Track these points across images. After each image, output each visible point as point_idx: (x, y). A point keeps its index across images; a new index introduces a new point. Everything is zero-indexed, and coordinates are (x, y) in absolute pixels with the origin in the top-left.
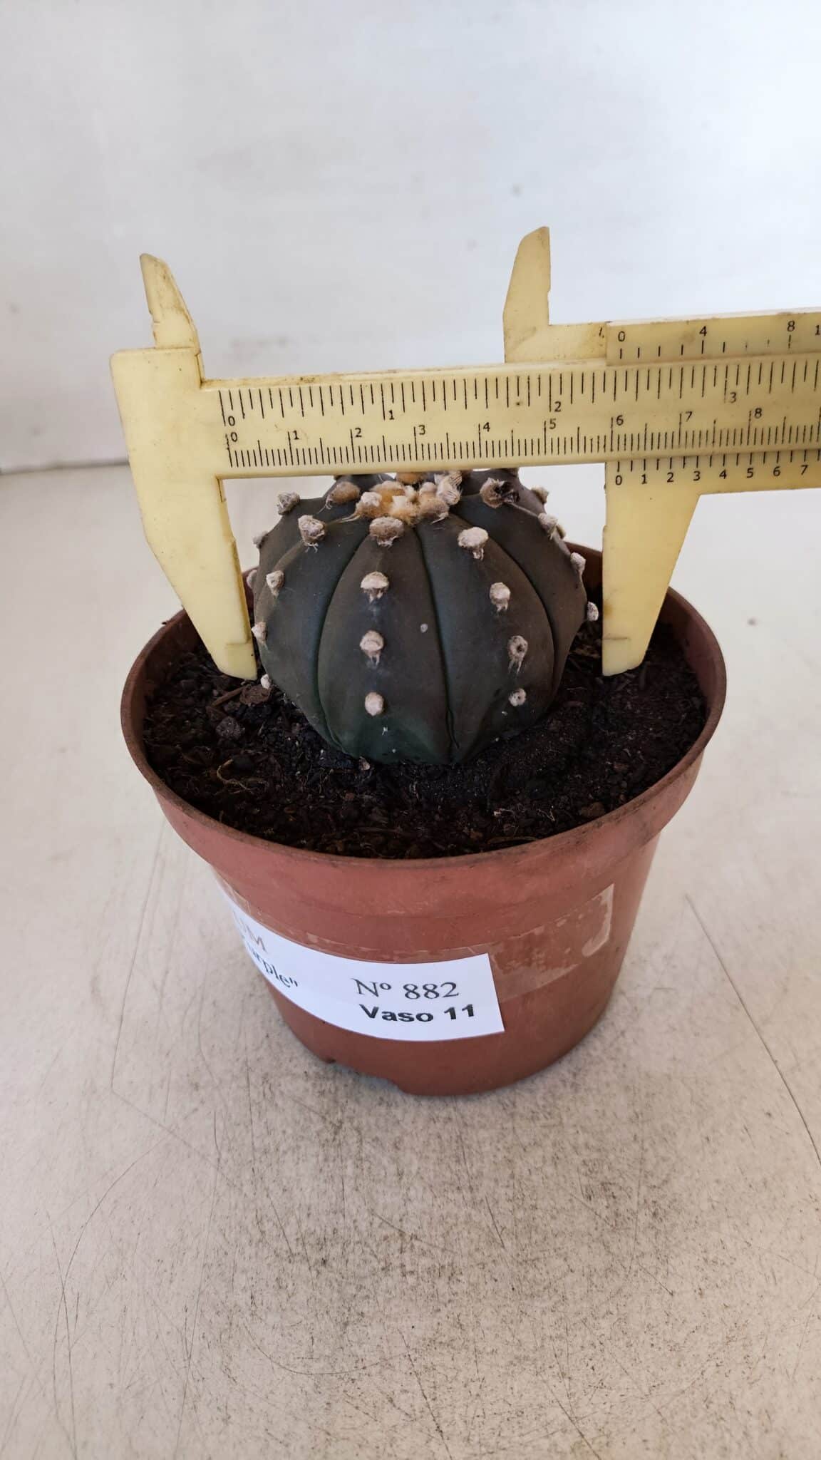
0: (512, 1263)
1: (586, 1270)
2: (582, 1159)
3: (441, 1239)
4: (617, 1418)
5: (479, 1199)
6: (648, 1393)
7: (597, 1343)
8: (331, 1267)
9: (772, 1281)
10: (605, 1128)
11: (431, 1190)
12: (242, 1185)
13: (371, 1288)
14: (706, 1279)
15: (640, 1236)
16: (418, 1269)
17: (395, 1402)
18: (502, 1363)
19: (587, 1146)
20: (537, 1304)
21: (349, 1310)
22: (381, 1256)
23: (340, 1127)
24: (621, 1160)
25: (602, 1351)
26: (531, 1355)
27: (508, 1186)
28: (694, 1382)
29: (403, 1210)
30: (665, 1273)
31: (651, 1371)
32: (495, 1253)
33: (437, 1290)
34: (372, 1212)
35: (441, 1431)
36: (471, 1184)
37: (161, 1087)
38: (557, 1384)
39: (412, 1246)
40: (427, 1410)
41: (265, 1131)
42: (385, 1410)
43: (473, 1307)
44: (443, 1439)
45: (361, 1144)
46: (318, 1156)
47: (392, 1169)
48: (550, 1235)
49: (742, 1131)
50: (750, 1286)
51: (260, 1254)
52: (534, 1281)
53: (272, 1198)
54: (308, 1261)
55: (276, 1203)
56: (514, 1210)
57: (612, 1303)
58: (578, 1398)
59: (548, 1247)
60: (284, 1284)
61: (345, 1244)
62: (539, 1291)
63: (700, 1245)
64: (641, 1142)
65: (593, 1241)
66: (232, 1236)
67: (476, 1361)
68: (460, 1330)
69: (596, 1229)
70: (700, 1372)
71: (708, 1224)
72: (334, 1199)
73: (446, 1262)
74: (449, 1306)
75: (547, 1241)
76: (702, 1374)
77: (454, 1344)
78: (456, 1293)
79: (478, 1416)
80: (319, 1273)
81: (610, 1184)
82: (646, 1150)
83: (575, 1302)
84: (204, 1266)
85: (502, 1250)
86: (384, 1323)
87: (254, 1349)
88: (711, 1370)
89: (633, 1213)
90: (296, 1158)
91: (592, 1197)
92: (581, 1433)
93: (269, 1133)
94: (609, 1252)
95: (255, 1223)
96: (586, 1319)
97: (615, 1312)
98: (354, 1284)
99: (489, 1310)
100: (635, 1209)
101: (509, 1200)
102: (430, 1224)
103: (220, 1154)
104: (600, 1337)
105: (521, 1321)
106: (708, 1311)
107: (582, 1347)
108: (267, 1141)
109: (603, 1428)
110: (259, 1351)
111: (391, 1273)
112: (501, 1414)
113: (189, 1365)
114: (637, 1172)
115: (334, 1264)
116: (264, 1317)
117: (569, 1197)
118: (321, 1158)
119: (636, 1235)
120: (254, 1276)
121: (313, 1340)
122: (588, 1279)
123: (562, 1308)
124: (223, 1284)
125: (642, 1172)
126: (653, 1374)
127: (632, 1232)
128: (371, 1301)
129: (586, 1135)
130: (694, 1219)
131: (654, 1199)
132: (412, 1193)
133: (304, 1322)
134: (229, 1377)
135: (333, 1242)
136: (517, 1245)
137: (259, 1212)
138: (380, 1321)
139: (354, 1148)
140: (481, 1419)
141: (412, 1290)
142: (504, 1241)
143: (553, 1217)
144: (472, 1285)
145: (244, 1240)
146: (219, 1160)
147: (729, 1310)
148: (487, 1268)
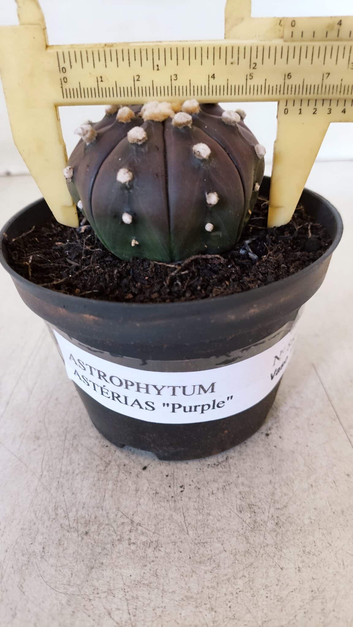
0: (191, 543)
1: (234, 551)
2: (239, 491)
5: (178, 507)
7: (234, 593)
8: (90, 536)
9: (342, 566)
10: (254, 475)
12: (51, 489)
13: (110, 550)
14: (303, 562)
15: (267, 534)
17: (112, 614)
19: (243, 484)
20: (203, 567)
21: (95, 561)
22: (119, 533)
23: (109, 464)
24: (261, 493)
25: (237, 597)
27: (195, 502)
29: (135, 510)
30: (279, 557)
31: (265, 612)
33: (146, 555)
34: (118, 509)
37: (20, 437)
38: (207, 614)
39: (137, 529)
40: (129, 621)
41: (69, 463)
42: (105, 619)
43: (165, 566)
45: (119, 473)
46: (94, 478)
47: (133, 487)
48: (215, 530)
49: (332, 483)
50: (329, 568)
51: (53, 526)
52: (203, 554)
53: (65, 497)
54: (78, 532)
55: (67, 500)
56: (197, 514)
57: (246, 571)
59: (213, 537)
60: (62, 543)
62: (204, 560)
63: (301, 543)
64: (273, 484)
65: (240, 535)
66: (40, 515)
67: (162, 596)
68: (156, 578)
69: (242, 529)
70: (294, 615)
71: (307, 531)
73: (155, 539)
74: (152, 564)
75: (213, 533)
77: (151, 585)
78: (157, 557)
80: (82, 539)
81: (253, 505)
82: (276, 489)
86: (113, 570)
89: (265, 522)
90: (82, 478)
91: (242, 512)
93: (71, 464)
94: (248, 542)
95: (54, 509)
97: (247, 576)
98: (101, 547)
99: (174, 568)
100: (266, 519)
102: (148, 518)
103: (43, 473)
105: (192, 576)
106: (302, 580)
108: (68, 468)
110: (41, 578)
111: (122, 542)
114: (269, 500)
115: (92, 535)
116: (47, 560)
117: (229, 510)
118: (96, 479)
119: (265, 534)
121: (72, 575)
122: (234, 556)
124: (30, 540)
125: (272, 500)
126: (265, 614)
127: (262, 533)
128: (109, 557)
129: (243, 478)
130: (299, 528)
132: (142, 500)
135: (94, 523)
137: (57, 503)
138: (112, 568)
139: (115, 475)
143: (218, 520)
144: (167, 553)
145: (46, 517)
146: (41, 475)
147: (315, 581)
148: (176, 545)
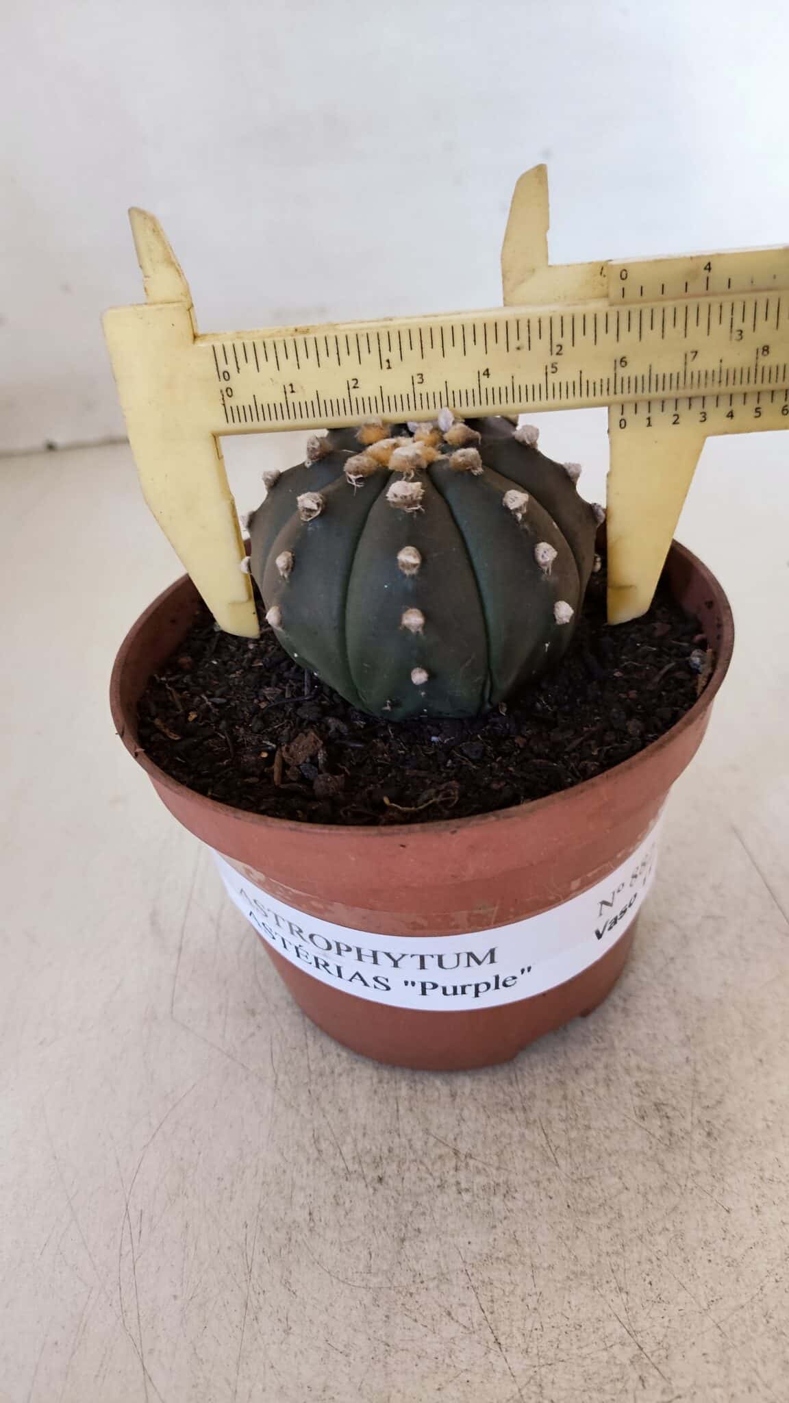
3: (495, 1158)
4: (676, 1331)
6: (706, 1308)
11: (485, 1111)
16: (473, 1186)
18: (559, 1278)
26: (588, 1271)
28: (753, 1298)
32: (550, 1171)
35: (499, 1343)
36: (524, 1104)
44: (501, 1351)
58: (637, 1313)
61: (401, 1163)
72: (388, 1121)
76: (761, 1289)
79: (536, 1329)
83: (631, 1219)
84: (263, 1183)
85: (557, 1168)
87: (314, 1263)
88: (770, 1284)
92: (639, 1346)
96: (642, 1235)
101: (562, 1120)
104: (657, 1252)
107: (639, 1263)
109: (662, 1341)
112: (558, 1328)
113: (250, 1279)
120: (312, 1193)
123: (617, 1225)
131: (708, 1119)
133: (362, 1238)
134: (289, 1290)
136: (571, 1164)
140: (539, 1332)
141: (468, 1207)
142: (558, 1160)
